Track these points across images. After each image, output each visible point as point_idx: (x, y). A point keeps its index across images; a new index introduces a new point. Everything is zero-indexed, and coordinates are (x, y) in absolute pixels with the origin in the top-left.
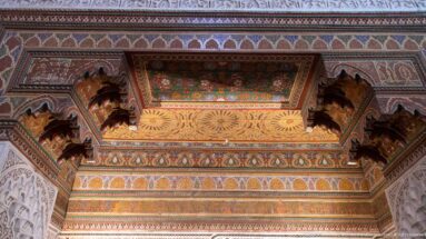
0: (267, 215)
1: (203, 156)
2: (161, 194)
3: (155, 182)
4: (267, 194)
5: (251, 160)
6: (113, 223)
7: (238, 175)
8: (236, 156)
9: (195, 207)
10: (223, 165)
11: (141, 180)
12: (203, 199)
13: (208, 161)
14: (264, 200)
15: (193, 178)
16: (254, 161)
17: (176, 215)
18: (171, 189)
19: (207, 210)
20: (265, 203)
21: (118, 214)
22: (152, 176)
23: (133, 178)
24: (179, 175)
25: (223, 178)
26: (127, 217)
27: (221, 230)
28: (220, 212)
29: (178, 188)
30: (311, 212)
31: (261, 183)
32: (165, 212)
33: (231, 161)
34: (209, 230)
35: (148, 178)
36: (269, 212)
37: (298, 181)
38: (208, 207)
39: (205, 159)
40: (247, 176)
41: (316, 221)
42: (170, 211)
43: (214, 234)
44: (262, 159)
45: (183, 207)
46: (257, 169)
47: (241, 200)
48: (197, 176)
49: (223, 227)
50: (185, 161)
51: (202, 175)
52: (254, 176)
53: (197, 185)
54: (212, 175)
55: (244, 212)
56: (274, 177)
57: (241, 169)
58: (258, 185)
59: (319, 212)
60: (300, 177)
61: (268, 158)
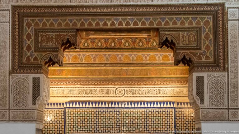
0: (145, 76)
1: (110, 41)
2: (88, 65)
3: (83, 58)
4: (146, 64)
5: (139, 43)
6: (64, 82)
7: (131, 53)
8: (130, 40)
9: (107, 73)
10: (122, 47)
11: (75, 57)
12: (111, 68)
13: (113, 44)
14: (145, 68)
15: (105, 55)
16: (141, 44)
17: (97, 77)
18: (92, 62)
19: (113, 74)
20: (145, 69)
21: (65, 77)
22: (81, 54)
23: (71, 55)
24: (97, 53)
25: (122, 55)
26: (71, 78)
27: (120, 85)
28: (120, 75)
29: (97, 62)
30: (170, 74)
31: (144, 58)
32: (90, 75)
33: (127, 44)
34: (115, 85)
35: (79, 55)
36: (147, 75)
37: (165, 56)
38: (113, 72)
39: (111, 43)
40: (136, 53)
41: (172, 79)
42: (93, 75)
43: (117, 87)
44: (145, 43)
45: (100, 73)
46: (142, 49)
47: (132, 68)
48: (107, 54)
49: (122, 83)
50: (100, 44)
51: (110, 53)
52: (140, 54)
53: (107, 60)
54: (115, 54)
55: (133, 75)
56: (152, 54)
57: (133, 49)
58: (142, 59)
59: (174, 74)
60: (167, 54)
61: (149, 42)
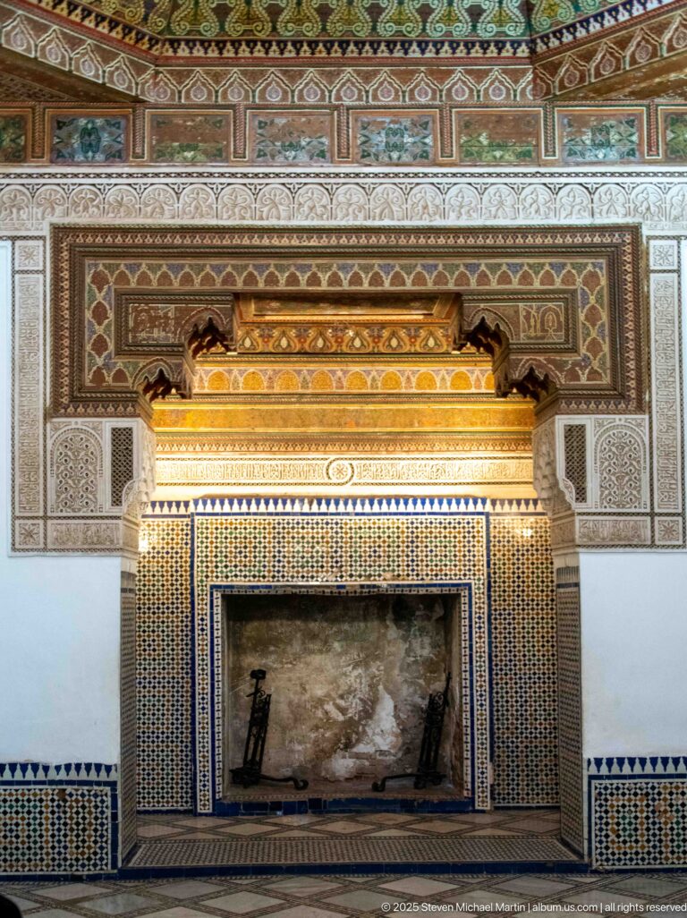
0: (407, 430)
1: (312, 333)
2: (251, 398)
3: (241, 380)
4: (410, 398)
5: (389, 339)
6: (187, 443)
7: (368, 367)
8: (365, 333)
9: (303, 419)
10: (345, 349)
11: (219, 376)
12: (316, 407)
13: (320, 343)
14: (406, 406)
15: (299, 372)
16: (394, 343)
17: (276, 430)
18: (266, 391)
19: (321, 423)
20: (405, 410)
21: (191, 429)
22: (235, 369)
23: (207, 372)
24: (277, 367)
25: (345, 372)
26: (206, 433)
27: (341, 452)
28: (340, 425)
29: (276, 390)
30: (472, 424)
31: (403, 380)
32: (261, 426)
33: (357, 343)
34: (325, 452)
35: (230, 372)
36: (412, 425)
37: (459, 376)
38: (322, 419)
39: (315, 339)
40: (381, 367)
41: (477, 436)
42: (267, 426)
43: (332, 457)
44: (406, 339)
45: (286, 419)
46: (397, 356)
47: (371, 407)
48: (305, 368)
49: (344, 448)
50: (284, 343)
51: (312, 367)
52: (393, 368)
53: (305, 384)
54: (326, 368)
55: (375, 426)
56: (424, 369)
57: (373, 356)
58: (398, 384)
59: (483, 423)
60: (463, 369)
61: (416, 337)
